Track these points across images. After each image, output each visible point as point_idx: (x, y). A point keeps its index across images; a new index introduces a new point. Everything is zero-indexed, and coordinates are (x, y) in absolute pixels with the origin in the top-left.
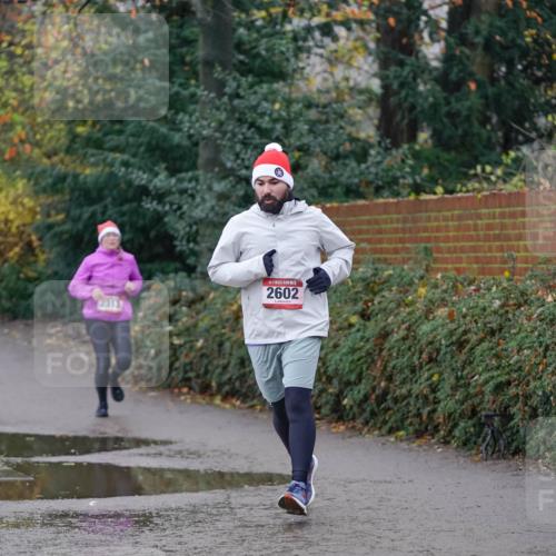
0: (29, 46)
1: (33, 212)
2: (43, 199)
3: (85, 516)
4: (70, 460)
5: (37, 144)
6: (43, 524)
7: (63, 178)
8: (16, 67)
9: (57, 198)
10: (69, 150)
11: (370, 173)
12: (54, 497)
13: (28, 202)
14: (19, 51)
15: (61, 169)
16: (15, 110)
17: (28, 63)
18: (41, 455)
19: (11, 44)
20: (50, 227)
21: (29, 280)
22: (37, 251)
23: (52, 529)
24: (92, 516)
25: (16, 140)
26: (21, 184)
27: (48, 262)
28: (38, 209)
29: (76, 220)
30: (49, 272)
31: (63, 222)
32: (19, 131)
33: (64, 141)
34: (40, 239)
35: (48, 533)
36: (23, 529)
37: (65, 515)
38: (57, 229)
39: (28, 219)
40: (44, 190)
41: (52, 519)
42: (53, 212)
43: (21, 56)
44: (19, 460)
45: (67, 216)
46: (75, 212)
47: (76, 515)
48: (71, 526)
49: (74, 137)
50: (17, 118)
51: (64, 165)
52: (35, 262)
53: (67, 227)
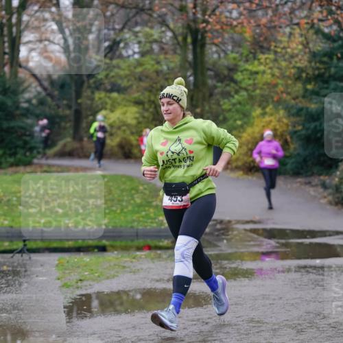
0: (285, 48)
1: (287, 125)
2: (292, 119)
3: (315, 267)
4: (307, 241)
5: (289, 94)
6: (296, 271)
7: (301, 109)
8: (278, 58)
9: (298, 119)
10: (304, 97)
13: (285, 121)
14: (279, 50)
15: (300, 105)
16: (278, 77)
17: (283, 56)
18: (293, 238)
19: (276, 47)
20: (296, 132)
22: (290, 144)
23: (300, 274)
24: (319, 267)
25: (279, 92)
26: (282, 112)
27: (295, 149)
28: (290, 124)
29: (307, 129)
30: (296, 153)
31: (302, 130)
32: (280, 88)
33: (301, 92)
34: (291, 138)
35: (298, 275)
36: (286, 273)
37: (305, 267)
38: (298, 133)
39: (285, 128)
40: (293, 115)
41: (300, 268)
42: (297, 125)
43: (281, 52)
44: (283, 241)
45: (304, 127)
46: (307, 125)
47: (311, 267)
48: (308, 272)
49: (306, 90)
50: (280, 81)
51: (302, 103)
52: (289, 149)
53: (304, 132)
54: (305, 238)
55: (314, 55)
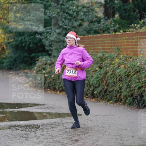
1: (4, 39)
2: (7, 35)
3: (20, 126)
4: (16, 110)
5: (5, 19)
6: (8, 129)
9: (11, 35)
11: (101, 27)
12: (11, 121)
13: (3, 36)
20: (9, 43)
21: (3, 58)
22: (6, 50)
23: (11, 130)
24: (22, 126)
26: (1, 31)
27: (9, 53)
28: (6, 38)
29: (17, 41)
30: (9, 56)
31: (13, 42)
34: (6, 46)
35: (9, 131)
36: (2, 130)
37: (14, 126)
38: (11, 44)
39: (3, 41)
40: (7, 32)
41: (11, 127)
42: (10, 39)
45: (14, 40)
46: (16, 39)
47: (18, 126)
48: (16, 129)
52: (5, 53)
53: (14, 43)
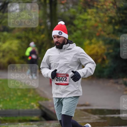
0: (102, 5)
5: (105, 31)
7: (111, 41)
8: (98, 11)
10: (113, 33)
13: (103, 47)
14: (99, 6)
15: (111, 38)
16: (99, 22)
17: (102, 10)
19: (97, 5)
21: (104, 68)
25: (99, 31)
26: (101, 42)
27: (109, 63)
28: (105, 49)
29: (116, 52)
31: (112, 52)
32: (100, 28)
33: (112, 30)
34: (107, 56)
39: (103, 51)
43: (100, 8)
44: (102, 116)
45: (114, 50)
46: (116, 49)
49: (115, 29)
50: (100, 25)
51: (113, 37)
54: (115, 114)
55: (119, 9)
